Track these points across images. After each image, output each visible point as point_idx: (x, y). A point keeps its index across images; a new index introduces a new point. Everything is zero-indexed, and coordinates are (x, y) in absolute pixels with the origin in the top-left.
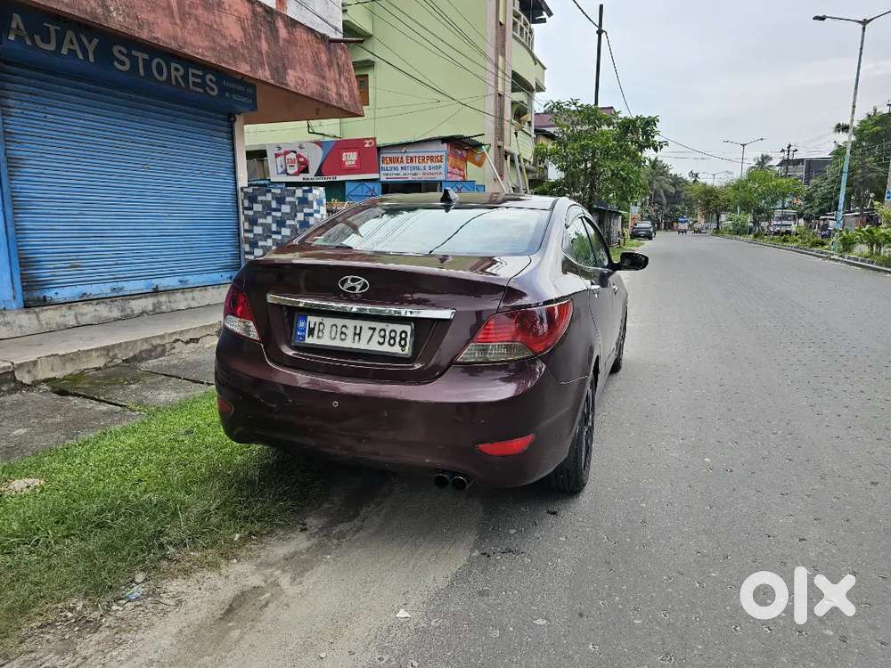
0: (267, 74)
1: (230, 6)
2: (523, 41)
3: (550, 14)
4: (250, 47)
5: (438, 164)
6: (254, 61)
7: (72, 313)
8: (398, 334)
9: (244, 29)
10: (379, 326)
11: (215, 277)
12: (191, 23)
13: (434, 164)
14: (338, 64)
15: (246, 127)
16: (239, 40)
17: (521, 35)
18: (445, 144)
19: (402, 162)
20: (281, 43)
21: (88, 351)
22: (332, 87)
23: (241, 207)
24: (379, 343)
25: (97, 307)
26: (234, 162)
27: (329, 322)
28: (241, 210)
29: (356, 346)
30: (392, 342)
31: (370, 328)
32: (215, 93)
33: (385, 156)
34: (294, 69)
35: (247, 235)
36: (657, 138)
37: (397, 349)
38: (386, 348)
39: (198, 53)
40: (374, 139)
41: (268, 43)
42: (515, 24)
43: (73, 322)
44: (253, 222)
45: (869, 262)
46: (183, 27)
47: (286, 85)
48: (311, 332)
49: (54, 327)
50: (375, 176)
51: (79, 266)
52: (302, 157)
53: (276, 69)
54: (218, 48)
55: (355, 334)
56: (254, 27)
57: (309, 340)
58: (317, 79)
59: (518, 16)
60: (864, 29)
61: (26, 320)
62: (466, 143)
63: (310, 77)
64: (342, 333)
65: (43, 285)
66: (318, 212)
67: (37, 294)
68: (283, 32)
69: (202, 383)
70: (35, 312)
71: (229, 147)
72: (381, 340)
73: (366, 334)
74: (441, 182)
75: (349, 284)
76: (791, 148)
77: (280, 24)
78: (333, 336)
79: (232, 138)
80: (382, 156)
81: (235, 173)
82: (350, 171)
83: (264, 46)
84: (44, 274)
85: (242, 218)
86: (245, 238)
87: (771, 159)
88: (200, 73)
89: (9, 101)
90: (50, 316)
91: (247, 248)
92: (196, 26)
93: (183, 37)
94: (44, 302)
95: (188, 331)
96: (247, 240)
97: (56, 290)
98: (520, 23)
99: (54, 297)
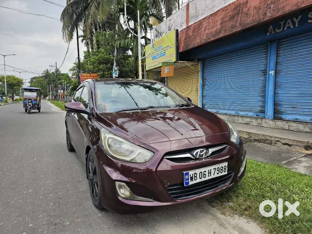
7: (288, 124)
21: (243, 131)
25: (298, 125)
43: (287, 128)
49: (280, 128)
51: (296, 108)
61: (272, 123)
65: (282, 113)
67: (279, 116)
70: (275, 121)
84: (282, 109)
89: (280, 52)
90: (280, 124)
94: (281, 119)
97: (286, 116)
99: (285, 118)
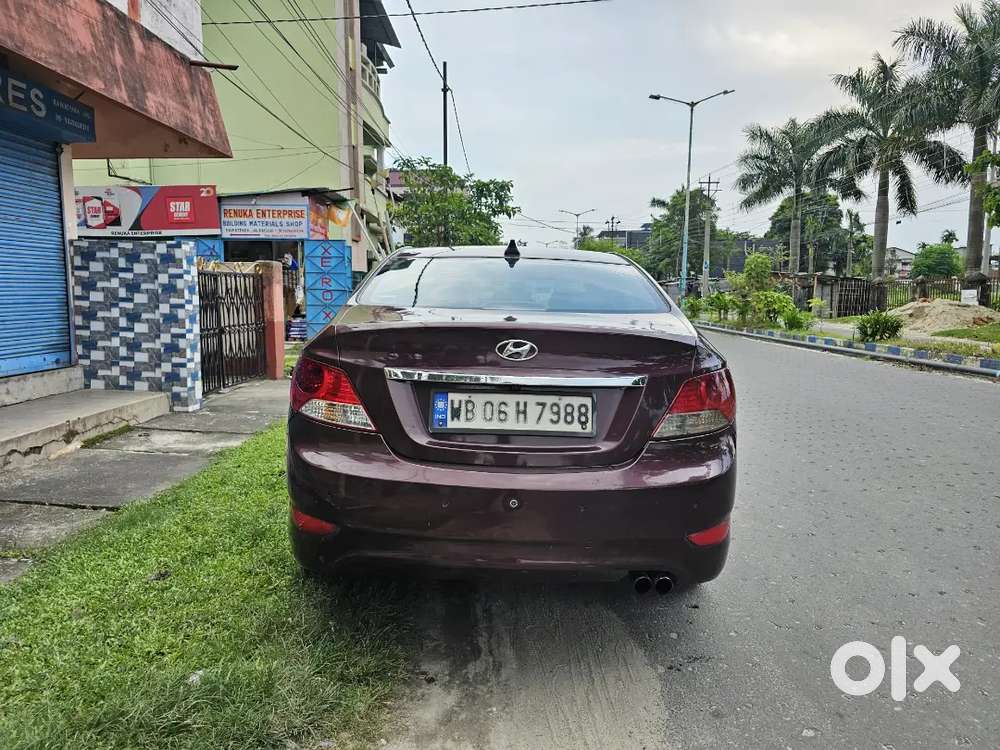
0: (124, 95)
1: (76, 3)
2: (372, 90)
3: (391, 65)
4: (102, 58)
5: (298, 220)
6: (108, 77)
8: (576, 409)
9: (93, 35)
10: (549, 400)
11: (36, 361)
12: (30, 17)
13: (291, 220)
14: (201, 93)
15: (73, 160)
16: (89, 49)
17: (371, 85)
18: (307, 198)
19: (251, 215)
20: (137, 57)
22: (196, 118)
23: (70, 267)
24: (552, 421)
26: (61, 205)
27: (479, 399)
28: (70, 271)
29: (521, 427)
30: (569, 419)
31: (539, 404)
32: (42, 114)
33: (228, 208)
34: (155, 93)
35: (78, 303)
36: (510, 204)
37: (576, 427)
38: (562, 427)
39: (40, 59)
40: (214, 187)
41: (122, 56)
42: (363, 70)
44: (88, 286)
45: (720, 326)
46: (21, 22)
47: (146, 111)
48: (456, 414)
50: (216, 232)
52: (110, 205)
53: (134, 90)
54: (65, 56)
55: (518, 412)
56: (105, 34)
57: (452, 424)
58: (180, 107)
59: (366, 63)
60: (692, 110)
62: (328, 198)
63: (172, 104)
64: (500, 412)
66: (188, 272)
68: (138, 45)
69: (84, 507)
71: (54, 186)
72: (555, 418)
73: (533, 411)
74: (302, 241)
75: (511, 349)
76: (615, 220)
77: (135, 35)
78: (489, 416)
79: (58, 175)
80: (223, 208)
81: (62, 221)
82: (181, 224)
83: (119, 60)
85: (72, 281)
86: (76, 306)
87: (591, 230)
88: (24, 86)
91: (78, 320)
92: (35, 21)
93: (21, 36)
95: (26, 437)
96: (80, 311)
98: (369, 71)
